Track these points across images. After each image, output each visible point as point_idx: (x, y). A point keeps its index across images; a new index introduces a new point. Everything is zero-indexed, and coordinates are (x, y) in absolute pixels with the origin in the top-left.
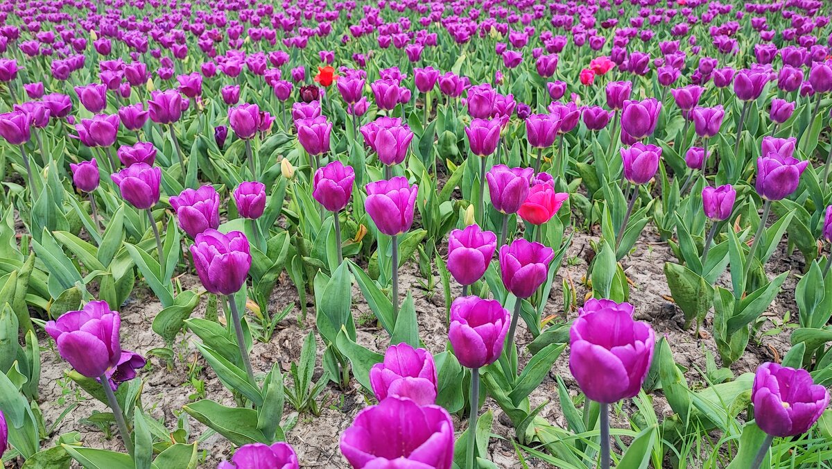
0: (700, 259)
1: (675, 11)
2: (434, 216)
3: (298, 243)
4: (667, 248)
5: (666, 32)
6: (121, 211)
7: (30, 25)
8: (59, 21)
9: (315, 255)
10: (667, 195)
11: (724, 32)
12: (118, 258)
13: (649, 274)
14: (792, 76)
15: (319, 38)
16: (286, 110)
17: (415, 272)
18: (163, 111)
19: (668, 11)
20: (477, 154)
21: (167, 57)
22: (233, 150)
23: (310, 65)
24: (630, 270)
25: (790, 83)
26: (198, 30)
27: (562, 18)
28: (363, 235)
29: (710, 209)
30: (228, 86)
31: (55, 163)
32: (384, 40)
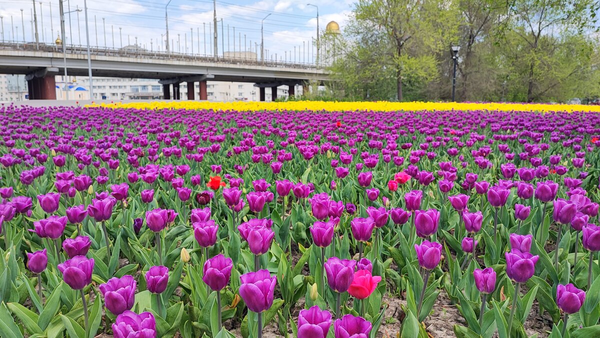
0: (478, 321)
1: (449, 138)
2: (290, 287)
3: (190, 311)
4: (456, 310)
5: (445, 152)
6: (60, 287)
7: (7, 142)
8: (29, 140)
9: (202, 321)
10: (453, 270)
11: (482, 154)
12: (53, 324)
13: (445, 331)
14: (526, 189)
15: (211, 154)
16: (186, 206)
17: (275, 330)
18: (99, 213)
19: (444, 138)
20: (319, 246)
21: (104, 167)
22: (146, 235)
23: (204, 173)
24: (431, 328)
25: (525, 193)
26: (128, 148)
27: (375, 142)
28: (237, 302)
29: (480, 285)
30: (145, 190)
31: (14, 247)
32: (256, 157)
